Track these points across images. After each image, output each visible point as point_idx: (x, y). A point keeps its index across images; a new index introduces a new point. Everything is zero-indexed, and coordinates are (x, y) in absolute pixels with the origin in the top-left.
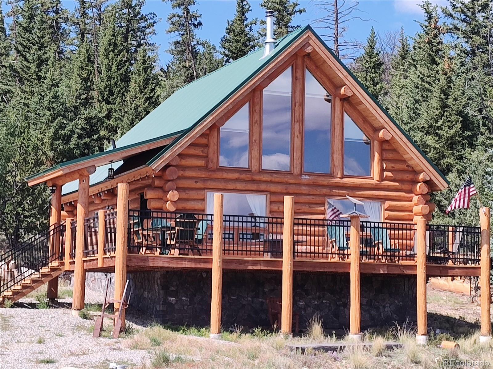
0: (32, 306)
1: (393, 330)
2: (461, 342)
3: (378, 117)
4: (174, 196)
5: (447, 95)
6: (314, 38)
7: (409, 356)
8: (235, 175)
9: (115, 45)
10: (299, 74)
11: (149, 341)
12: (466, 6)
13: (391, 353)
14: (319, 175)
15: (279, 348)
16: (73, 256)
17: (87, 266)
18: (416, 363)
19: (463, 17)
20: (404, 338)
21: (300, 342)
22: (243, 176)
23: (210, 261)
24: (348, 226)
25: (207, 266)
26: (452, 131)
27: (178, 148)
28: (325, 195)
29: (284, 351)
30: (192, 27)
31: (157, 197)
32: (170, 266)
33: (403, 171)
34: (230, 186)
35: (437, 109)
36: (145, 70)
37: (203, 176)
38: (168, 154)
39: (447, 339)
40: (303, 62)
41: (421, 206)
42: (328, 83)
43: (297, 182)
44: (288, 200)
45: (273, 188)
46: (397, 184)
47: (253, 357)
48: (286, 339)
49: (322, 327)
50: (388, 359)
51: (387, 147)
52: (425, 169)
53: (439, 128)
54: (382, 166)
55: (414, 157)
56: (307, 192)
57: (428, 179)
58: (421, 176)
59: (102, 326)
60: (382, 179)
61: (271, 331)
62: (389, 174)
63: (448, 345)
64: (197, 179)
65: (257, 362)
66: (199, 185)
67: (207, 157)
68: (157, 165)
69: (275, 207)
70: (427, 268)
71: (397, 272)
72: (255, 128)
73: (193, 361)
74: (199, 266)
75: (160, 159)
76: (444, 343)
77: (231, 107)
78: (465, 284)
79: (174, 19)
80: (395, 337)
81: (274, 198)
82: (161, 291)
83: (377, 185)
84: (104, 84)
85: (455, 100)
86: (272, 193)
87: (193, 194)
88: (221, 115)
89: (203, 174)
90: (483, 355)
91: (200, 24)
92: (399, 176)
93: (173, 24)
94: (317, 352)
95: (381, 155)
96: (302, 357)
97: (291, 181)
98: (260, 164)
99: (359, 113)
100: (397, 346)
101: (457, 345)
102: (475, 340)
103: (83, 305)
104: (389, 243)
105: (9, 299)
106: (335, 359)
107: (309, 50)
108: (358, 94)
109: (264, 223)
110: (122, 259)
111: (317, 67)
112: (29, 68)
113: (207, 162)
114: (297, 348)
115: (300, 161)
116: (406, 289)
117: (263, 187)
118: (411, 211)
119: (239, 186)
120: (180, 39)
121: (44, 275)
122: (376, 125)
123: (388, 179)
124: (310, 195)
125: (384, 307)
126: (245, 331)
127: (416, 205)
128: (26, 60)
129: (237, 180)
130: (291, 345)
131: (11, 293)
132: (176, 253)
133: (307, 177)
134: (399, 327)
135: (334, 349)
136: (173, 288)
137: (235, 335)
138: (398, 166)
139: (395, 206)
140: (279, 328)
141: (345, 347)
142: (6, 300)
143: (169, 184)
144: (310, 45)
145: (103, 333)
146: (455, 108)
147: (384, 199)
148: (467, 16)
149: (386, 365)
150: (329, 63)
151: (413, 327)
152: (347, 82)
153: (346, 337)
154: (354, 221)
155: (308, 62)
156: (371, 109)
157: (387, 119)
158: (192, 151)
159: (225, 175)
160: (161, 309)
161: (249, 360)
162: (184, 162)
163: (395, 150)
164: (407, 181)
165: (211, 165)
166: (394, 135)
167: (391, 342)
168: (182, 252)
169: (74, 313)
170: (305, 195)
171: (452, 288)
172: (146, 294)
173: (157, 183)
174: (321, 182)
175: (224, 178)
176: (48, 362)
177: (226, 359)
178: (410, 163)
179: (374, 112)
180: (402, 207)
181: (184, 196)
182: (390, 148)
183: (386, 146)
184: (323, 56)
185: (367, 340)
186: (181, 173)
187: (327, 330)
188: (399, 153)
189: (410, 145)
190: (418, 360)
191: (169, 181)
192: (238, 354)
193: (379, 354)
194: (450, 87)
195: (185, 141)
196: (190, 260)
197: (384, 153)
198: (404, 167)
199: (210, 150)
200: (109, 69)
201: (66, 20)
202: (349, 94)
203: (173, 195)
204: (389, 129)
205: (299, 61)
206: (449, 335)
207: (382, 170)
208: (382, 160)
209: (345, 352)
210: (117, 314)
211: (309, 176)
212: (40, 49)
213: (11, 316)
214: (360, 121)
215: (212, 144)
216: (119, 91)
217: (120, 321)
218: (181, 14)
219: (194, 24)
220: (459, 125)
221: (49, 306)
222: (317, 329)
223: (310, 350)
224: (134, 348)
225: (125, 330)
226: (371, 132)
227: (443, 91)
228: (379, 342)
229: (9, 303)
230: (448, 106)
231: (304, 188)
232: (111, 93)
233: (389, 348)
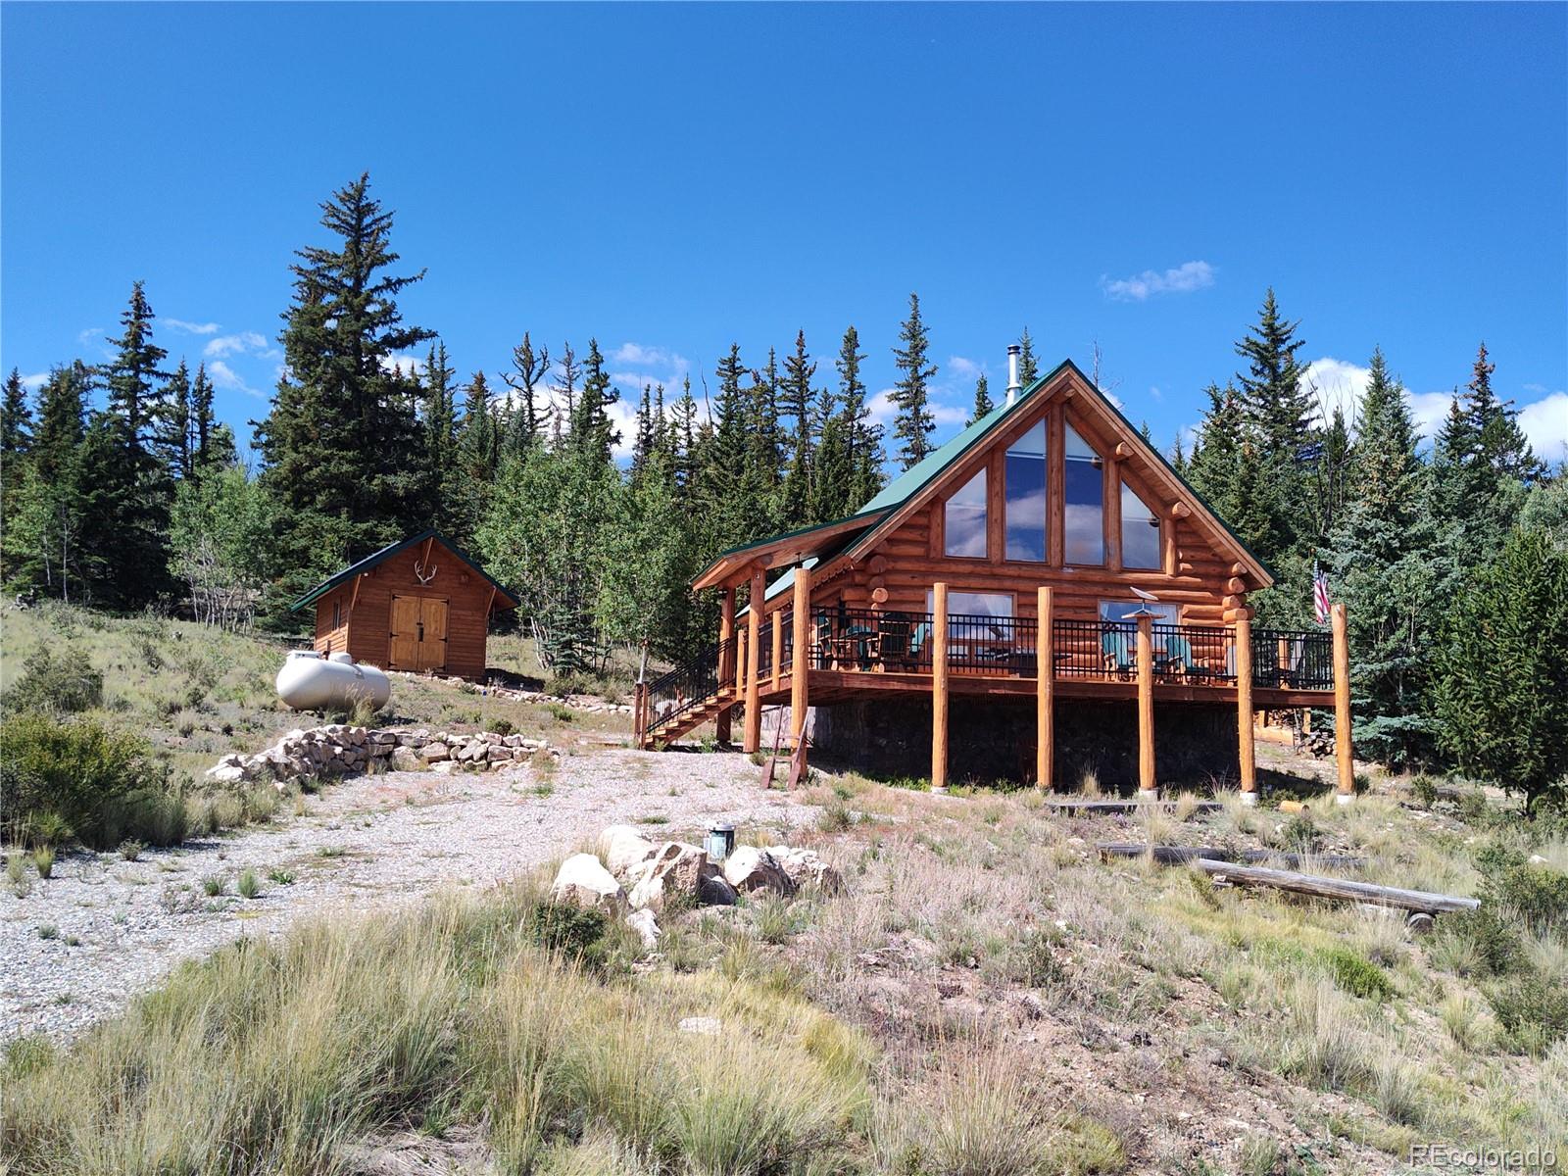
0: (694, 750)
1: (1204, 785)
2: (1310, 802)
3: (1170, 485)
4: (881, 595)
5: (1250, 489)
6: (1076, 376)
7: (1236, 823)
8: (968, 568)
9: (832, 452)
10: (1056, 428)
11: (833, 793)
12: (1265, 389)
13: (1206, 818)
14: (1088, 568)
15: (1034, 807)
16: (745, 681)
17: (763, 692)
18: (1247, 832)
19: (1262, 402)
20: (1222, 795)
21: (1068, 801)
22: (979, 569)
23: (930, 681)
24: (1134, 632)
25: (927, 688)
26: (1258, 534)
27: (885, 529)
28: (1096, 596)
29: (1042, 812)
30: (924, 430)
31: (858, 598)
32: (872, 687)
33: (1207, 562)
34: (960, 584)
35: (1236, 508)
36: (867, 480)
37: (923, 569)
38: (871, 538)
39: (1289, 798)
40: (1062, 412)
41: (1235, 610)
42: (1097, 440)
43: (1056, 577)
44: (1044, 595)
45: (1023, 586)
46: (1199, 580)
47: (994, 820)
48: (1046, 794)
49: (1097, 779)
50: (1202, 827)
51: (1184, 529)
52: (1239, 558)
53: (1240, 530)
54: (1177, 555)
55: (1224, 541)
56: (1071, 591)
57: (1245, 572)
58: (1235, 568)
59: (773, 772)
60: (1177, 573)
61: (1022, 786)
62: (1188, 566)
63: (1291, 807)
64: (913, 573)
65: (998, 826)
66: (917, 581)
67: (928, 542)
68: (857, 552)
69: (1025, 613)
70: (1254, 694)
71: (1208, 698)
72: (995, 502)
73: (892, 823)
74: (913, 688)
75: (862, 544)
76: (1285, 804)
77: (960, 472)
78: (1283, 731)
79: (902, 422)
80: (1209, 795)
81: (1024, 600)
82: (866, 729)
83: (1170, 581)
84: (817, 499)
85: (1261, 493)
86: (1020, 593)
87: (908, 595)
88: (946, 483)
89: (922, 567)
90: (1351, 823)
91: (933, 427)
92: (1202, 569)
93: (900, 428)
94: (1092, 814)
95: (1175, 540)
96: (1071, 822)
97: (1047, 576)
98: (1003, 554)
99: (1143, 482)
100: (1214, 807)
101: (1306, 807)
102: (1332, 802)
103: (757, 748)
104: (1191, 662)
105: (661, 739)
106: (1122, 825)
107: (1070, 393)
108: (1140, 454)
109: (1009, 626)
110: (801, 676)
111: (1081, 418)
112: (726, 476)
113: (928, 551)
114: (1063, 808)
115: (1059, 548)
116: (1216, 728)
117: (1008, 584)
118: (1221, 618)
119: (974, 582)
120: (909, 445)
121: (708, 708)
122: (1167, 498)
123: (1185, 573)
124: (1075, 595)
125: (1185, 754)
126: (981, 784)
127: (1228, 609)
128: (724, 468)
129: (971, 575)
130: (1053, 803)
131: (664, 732)
132: (880, 669)
133: (1071, 571)
134: (1214, 780)
135: (1119, 810)
136: (881, 725)
137: (968, 789)
138: (1200, 555)
139: (1197, 611)
140: (1034, 779)
141: (1135, 807)
142: (657, 741)
143: (875, 579)
144: (1071, 387)
145: (774, 784)
146: (1260, 503)
147: (1180, 602)
148: (1267, 401)
149: (1201, 835)
150: (1099, 411)
151: (1233, 780)
152: (1125, 438)
153: (1135, 794)
154: (1142, 624)
155: (1069, 412)
156: (1160, 474)
157: (1183, 488)
158: (906, 535)
159: (953, 568)
160: (866, 753)
161: (987, 825)
162: (895, 550)
163: (1194, 533)
164: (1214, 576)
165: (933, 554)
166: (1194, 510)
167: (1203, 801)
168: (889, 668)
169: (746, 757)
170: (1069, 595)
171: (1265, 736)
172: (847, 734)
173: (858, 578)
174: (1090, 578)
175: (952, 573)
176: (654, 822)
177: (950, 821)
178: (1218, 550)
179: (1164, 478)
180: (1207, 612)
181: (896, 596)
182: (1187, 530)
183: (1182, 528)
184: (1090, 401)
185: (1167, 797)
186: (891, 565)
187: (1105, 786)
188: (1200, 536)
189: (1216, 523)
190: (1250, 828)
191: (875, 575)
192: (969, 815)
193: (1189, 818)
194: (1253, 478)
195: (896, 519)
196: (900, 679)
197: (1180, 537)
198: (1210, 556)
199: (932, 533)
200: (824, 480)
201: (784, 441)
202: (1129, 453)
203: (879, 595)
204: (1186, 502)
205: (1056, 411)
206: (1291, 793)
207: (1178, 561)
208: (1177, 547)
209: (1136, 816)
210: (795, 755)
211: (1074, 568)
212: (739, 453)
213: (657, 762)
214: (1145, 493)
215: (934, 525)
216: (836, 507)
217: (798, 767)
218: (910, 416)
219: (926, 428)
220: (1267, 525)
221: (716, 749)
222: (1091, 782)
223: (1082, 811)
224: (808, 802)
225: (804, 778)
226: (1160, 508)
227: (1243, 483)
228: (1188, 800)
229: (660, 744)
230: (1253, 503)
231: (1066, 585)
232: (827, 509)
233: (1203, 809)
